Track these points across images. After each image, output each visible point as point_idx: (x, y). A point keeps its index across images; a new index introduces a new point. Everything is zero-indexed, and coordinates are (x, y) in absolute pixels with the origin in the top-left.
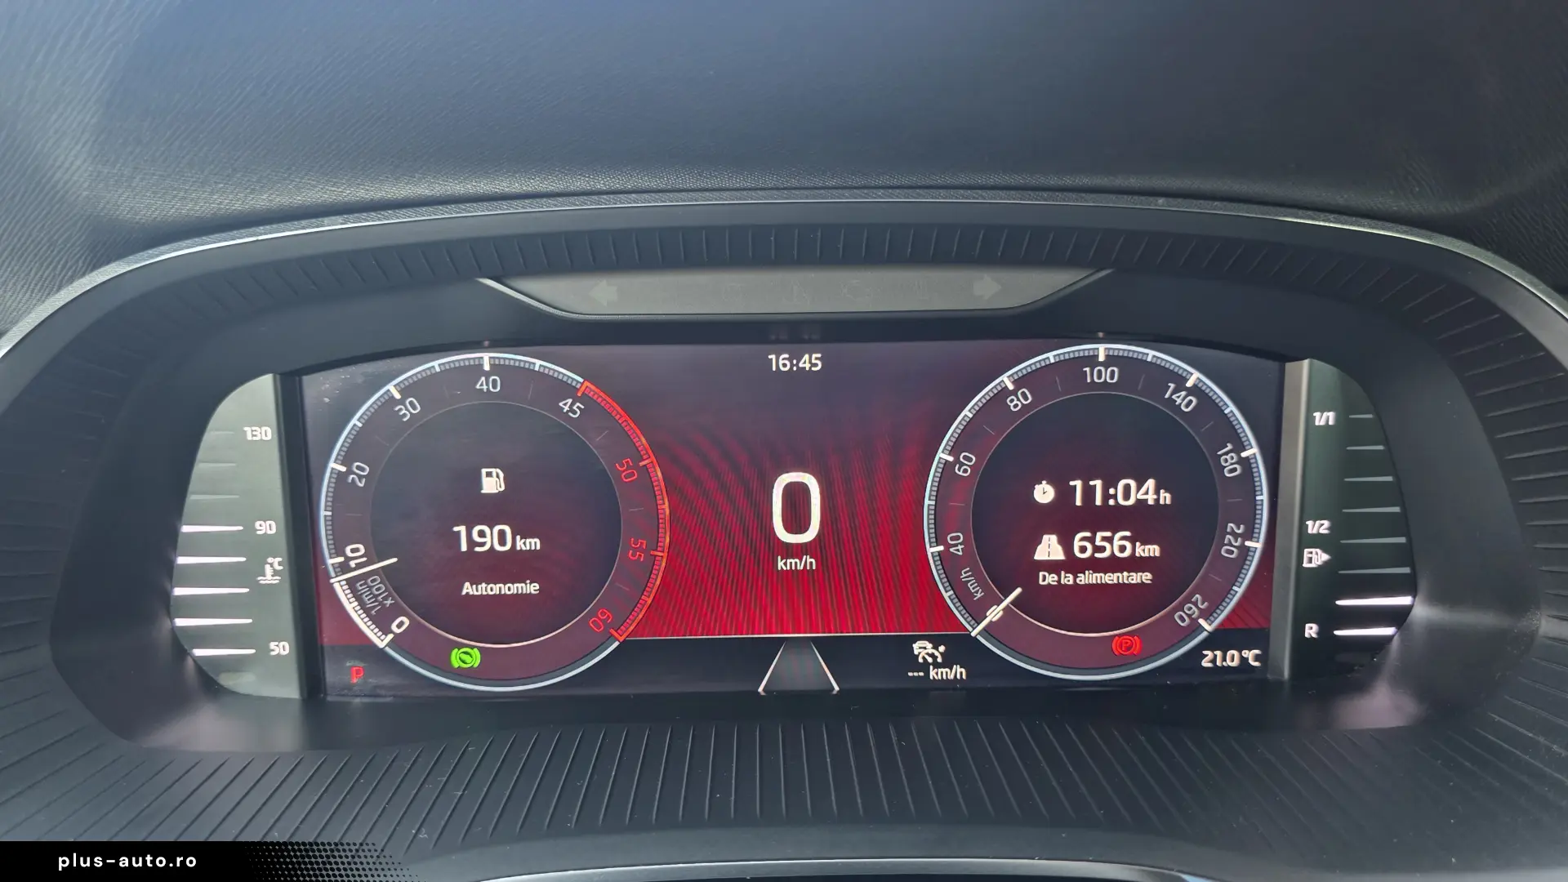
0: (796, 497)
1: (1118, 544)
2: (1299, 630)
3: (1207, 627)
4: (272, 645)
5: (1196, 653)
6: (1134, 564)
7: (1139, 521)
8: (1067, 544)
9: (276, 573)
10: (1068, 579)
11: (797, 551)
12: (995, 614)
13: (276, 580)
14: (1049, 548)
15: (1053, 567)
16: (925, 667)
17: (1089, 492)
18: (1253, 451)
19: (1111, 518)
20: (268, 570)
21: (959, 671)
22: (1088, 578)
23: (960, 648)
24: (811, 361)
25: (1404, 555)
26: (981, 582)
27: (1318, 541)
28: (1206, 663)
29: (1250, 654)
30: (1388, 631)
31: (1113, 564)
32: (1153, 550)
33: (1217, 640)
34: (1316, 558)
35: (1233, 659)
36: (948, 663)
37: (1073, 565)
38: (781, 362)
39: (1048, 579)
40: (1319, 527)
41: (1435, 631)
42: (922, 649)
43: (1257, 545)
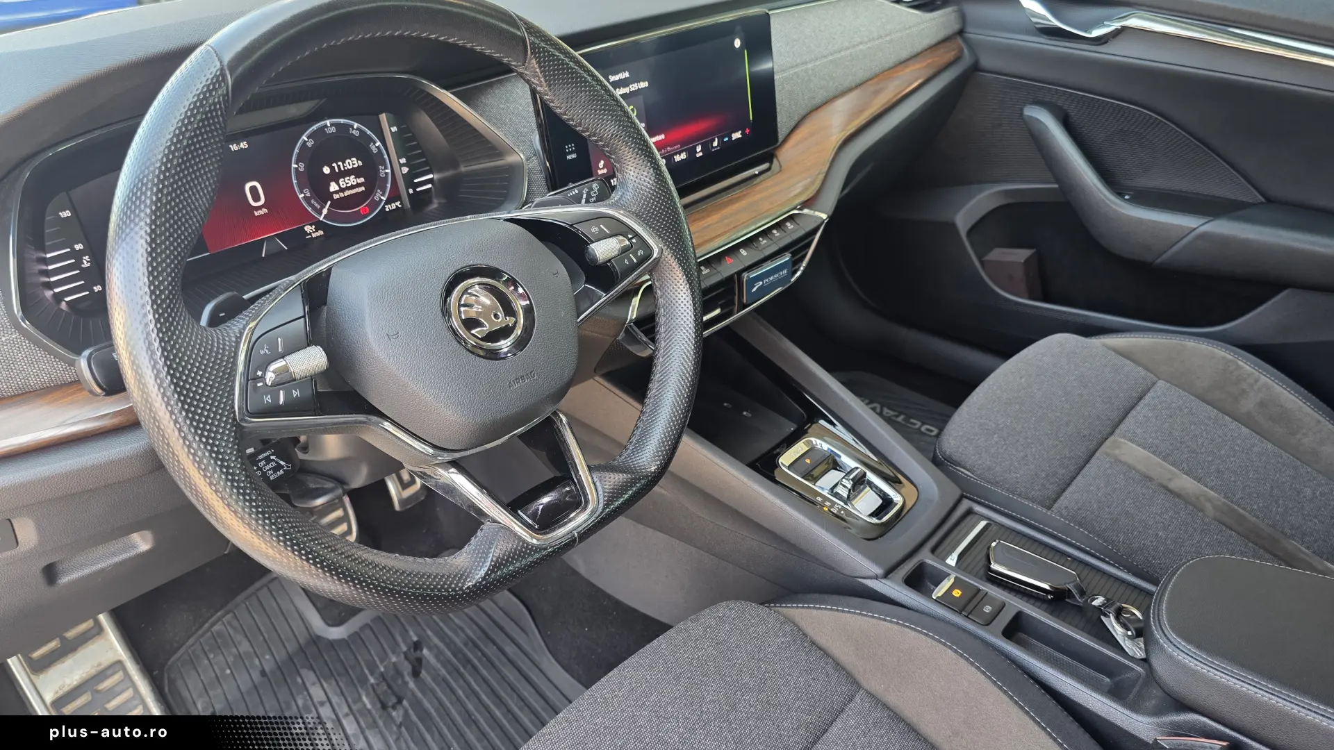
0: (253, 189)
1: (352, 180)
2: (408, 192)
3: (384, 198)
4: (95, 288)
5: (384, 208)
6: (358, 185)
7: (356, 172)
8: (338, 184)
9: (88, 262)
10: (342, 195)
11: (259, 208)
12: (325, 211)
13: (89, 265)
14: (333, 187)
15: (336, 192)
16: (310, 234)
17: (339, 166)
18: (378, 143)
19: (348, 173)
20: (85, 262)
21: (321, 233)
22: (347, 193)
23: (319, 225)
24: (244, 145)
25: (426, 163)
26: (319, 204)
27: (404, 165)
28: (387, 210)
29: (398, 203)
30: (430, 186)
31: (352, 187)
32: (362, 180)
33: (389, 202)
34: (405, 170)
35: (393, 206)
36: (317, 231)
37: (342, 190)
38: (234, 147)
39: (336, 196)
40: (403, 161)
41: (440, 180)
42: (308, 229)
43: (388, 171)
